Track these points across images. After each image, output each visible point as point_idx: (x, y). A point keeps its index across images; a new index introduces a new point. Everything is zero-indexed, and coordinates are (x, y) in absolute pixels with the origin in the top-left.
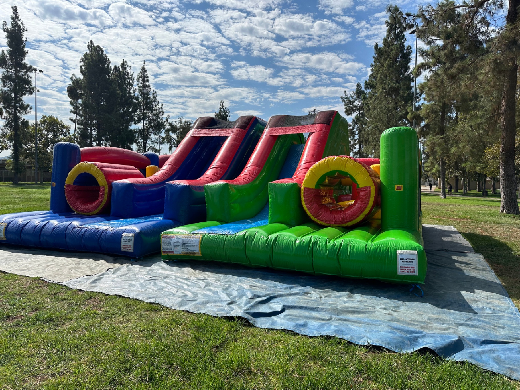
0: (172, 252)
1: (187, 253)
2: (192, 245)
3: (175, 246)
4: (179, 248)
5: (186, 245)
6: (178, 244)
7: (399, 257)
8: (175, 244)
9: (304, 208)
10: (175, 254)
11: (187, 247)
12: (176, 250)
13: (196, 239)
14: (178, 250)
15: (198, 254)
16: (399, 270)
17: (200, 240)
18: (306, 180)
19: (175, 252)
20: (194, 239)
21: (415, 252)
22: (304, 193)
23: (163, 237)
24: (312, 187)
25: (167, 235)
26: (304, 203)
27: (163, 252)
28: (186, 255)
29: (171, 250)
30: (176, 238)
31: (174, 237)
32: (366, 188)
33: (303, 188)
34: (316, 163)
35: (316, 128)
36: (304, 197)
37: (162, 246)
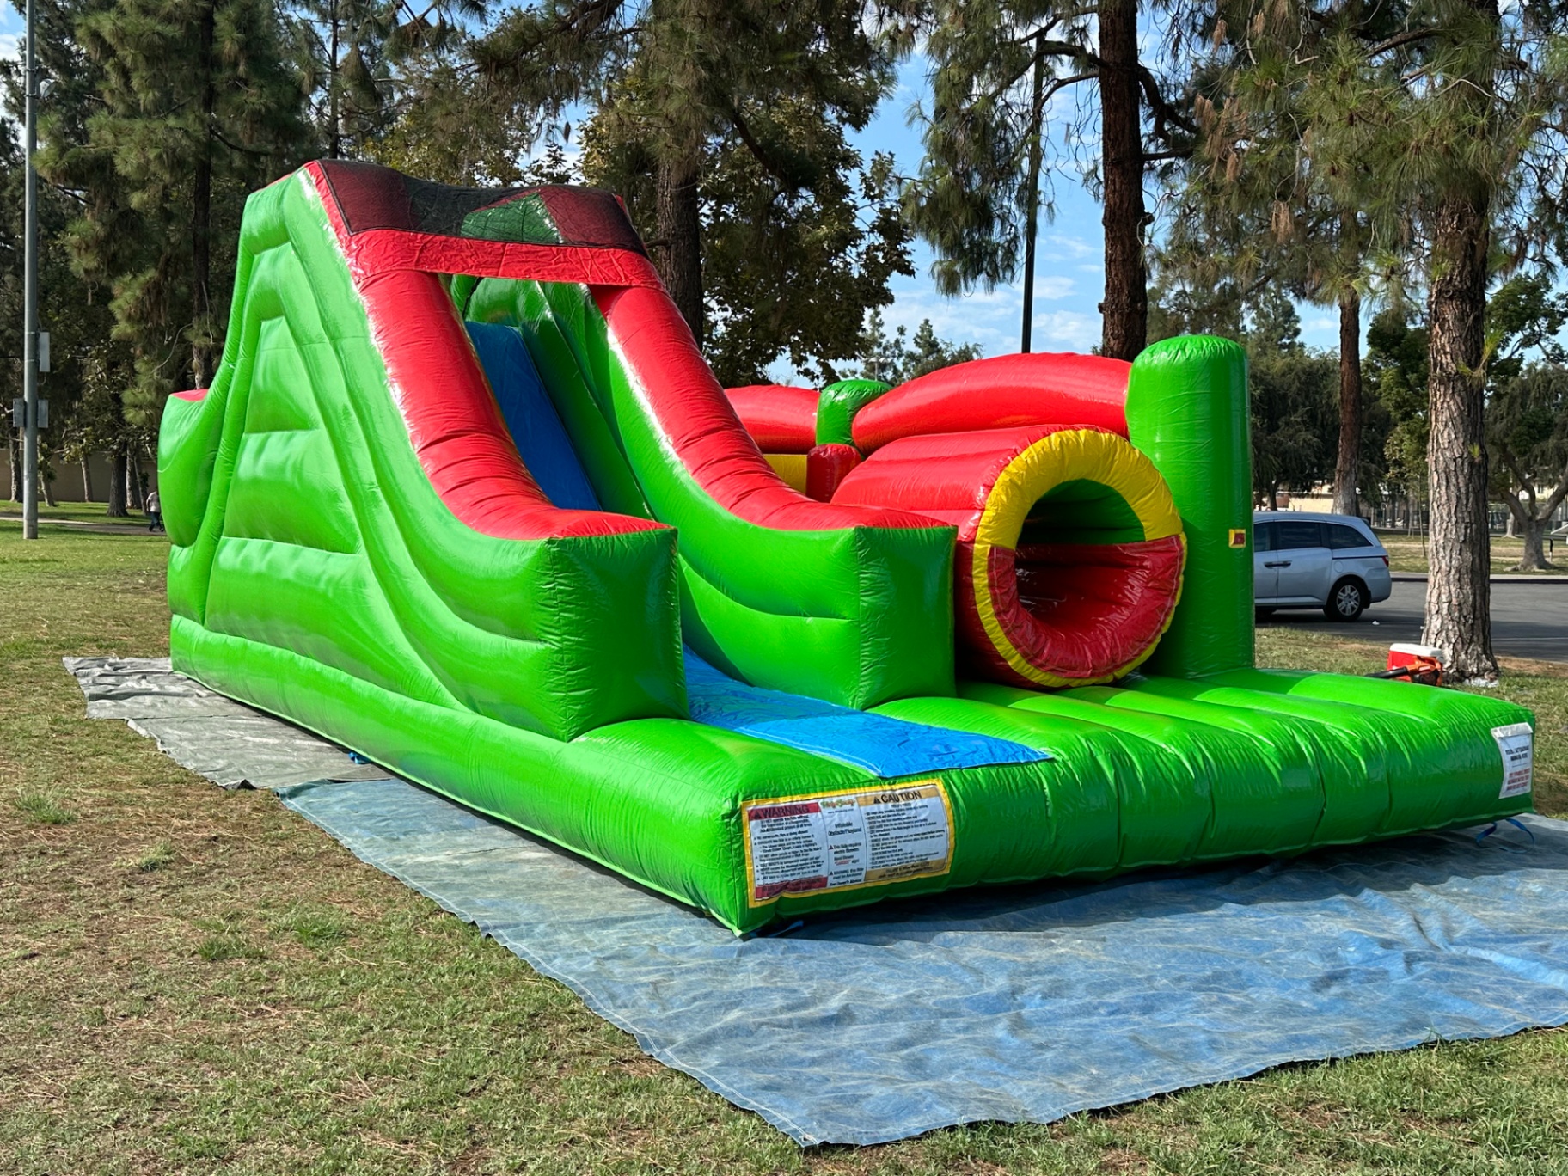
0: (821, 882)
1: (894, 872)
2: (921, 830)
3: (838, 849)
4: (856, 855)
5: (893, 834)
6: (849, 839)
7: (1503, 747)
8: (838, 840)
9: (987, 628)
10: (829, 890)
11: (899, 846)
12: (843, 868)
13: (925, 801)
14: (850, 866)
15: (942, 865)
16: (1505, 786)
17: (946, 801)
18: (997, 518)
19: (831, 880)
20: (918, 802)
21: (1526, 726)
22: (990, 570)
23: (755, 815)
24: (1010, 543)
25: (768, 804)
26: (991, 610)
27: (762, 891)
28: (884, 883)
29: (812, 875)
30: (825, 811)
31: (814, 808)
32: (1169, 543)
33: (981, 549)
34: (1015, 453)
35: (616, 265)
36: (991, 586)
37: (757, 862)
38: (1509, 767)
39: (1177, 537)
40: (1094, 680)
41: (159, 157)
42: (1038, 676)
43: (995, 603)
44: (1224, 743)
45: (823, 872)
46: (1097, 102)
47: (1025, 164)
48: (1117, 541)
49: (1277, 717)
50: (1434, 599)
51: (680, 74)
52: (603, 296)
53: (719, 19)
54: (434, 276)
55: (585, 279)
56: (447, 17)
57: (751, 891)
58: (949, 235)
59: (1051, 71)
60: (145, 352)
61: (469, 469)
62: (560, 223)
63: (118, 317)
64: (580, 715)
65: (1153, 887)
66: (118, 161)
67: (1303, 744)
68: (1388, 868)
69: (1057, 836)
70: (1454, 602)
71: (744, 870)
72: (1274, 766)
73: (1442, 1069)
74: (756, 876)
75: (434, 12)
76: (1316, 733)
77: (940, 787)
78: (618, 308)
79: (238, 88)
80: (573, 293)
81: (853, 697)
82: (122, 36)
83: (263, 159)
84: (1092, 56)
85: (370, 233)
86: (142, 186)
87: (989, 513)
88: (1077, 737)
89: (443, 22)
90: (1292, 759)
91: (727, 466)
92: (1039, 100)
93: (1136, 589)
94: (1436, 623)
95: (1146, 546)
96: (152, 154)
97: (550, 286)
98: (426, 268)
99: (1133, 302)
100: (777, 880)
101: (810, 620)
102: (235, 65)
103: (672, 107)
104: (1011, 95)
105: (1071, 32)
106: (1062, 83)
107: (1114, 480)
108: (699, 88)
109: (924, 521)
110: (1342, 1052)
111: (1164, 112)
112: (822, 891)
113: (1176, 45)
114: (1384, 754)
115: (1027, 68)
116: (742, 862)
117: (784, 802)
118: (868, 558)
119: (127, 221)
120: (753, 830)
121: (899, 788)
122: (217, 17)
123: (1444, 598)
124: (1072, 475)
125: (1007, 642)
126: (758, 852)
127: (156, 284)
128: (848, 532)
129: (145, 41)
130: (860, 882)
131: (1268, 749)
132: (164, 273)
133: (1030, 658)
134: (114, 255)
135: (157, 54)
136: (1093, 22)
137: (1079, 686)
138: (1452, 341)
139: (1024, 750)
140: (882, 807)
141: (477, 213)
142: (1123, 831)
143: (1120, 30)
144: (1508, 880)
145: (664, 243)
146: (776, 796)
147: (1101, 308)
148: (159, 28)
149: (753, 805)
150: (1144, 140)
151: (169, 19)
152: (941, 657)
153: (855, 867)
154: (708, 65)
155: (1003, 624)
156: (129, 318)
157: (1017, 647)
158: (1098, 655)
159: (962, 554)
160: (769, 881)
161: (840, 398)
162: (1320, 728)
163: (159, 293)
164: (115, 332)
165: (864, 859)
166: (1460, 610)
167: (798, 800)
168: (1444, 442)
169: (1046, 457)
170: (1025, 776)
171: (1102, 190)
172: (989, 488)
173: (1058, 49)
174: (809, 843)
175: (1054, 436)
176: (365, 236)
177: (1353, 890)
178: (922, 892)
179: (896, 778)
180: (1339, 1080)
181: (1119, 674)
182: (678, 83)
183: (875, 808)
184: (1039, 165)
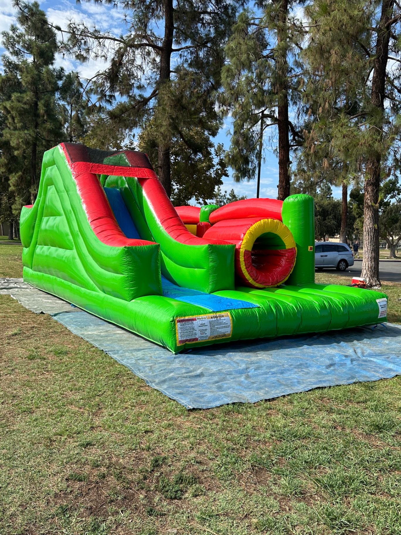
0: (197, 339)
1: (216, 337)
2: (223, 326)
3: (201, 331)
4: (206, 332)
5: (216, 327)
6: (204, 328)
7: (379, 305)
8: (201, 328)
9: (243, 272)
10: (199, 341)
11: (218, 330)
12: (202, 335)
13: (225, 318)
14: (204, 335)
15: (229, 335)
16: (379, 315)
17: (231, 318)
18: (246, 242)
19: (199, 339)
20: (223, 318)
21: (385, 299)
22: (244, 256)
23: (179, 321)
24: (250, 249)
25: (183, 318)
26: (245, 267)
27: (181, 342)
28: (214, 339)
29: (194, 337)
30: (198, 320)
31: (195, 320)
32: (292, 250)
33: (242, 251)
34: (252, 225)
35: (145, 172)
36: (245, 261)
37: (179, 334)
38: (381, 310)
39: (295, 248)
40: (272, 286)
41: (22, 141)
42: (257, 285)
43: (246, 265)
44: (305, 303)
45: (197, 337)
46: (277, 131)
47: (258, 147)
48: (279, 249)
49: (319, 296)
50: (364, 266)
51: (165, 121)
52: (141, 181)
53: (175, 106)
54: (95, 175)
55: (136, 176)
56: (101, 104)
57: (178, 342)
58: (237, 166)
59: (265, 122)
60: (18, 195)
61: (104, 227)
62: (130, 161)
63: (11, 185)
64: (133, 294)
65: (285, 341)
66: (11, 142)
67: (326, 303)
68: (348, 336)
69: (260, 327)
70: (370, 266)
71: (176, 336)
72: (318, 309)
73: (359, 389)
74: (179, 338)
75: (98, 103)
76: (330, 301)
77: (229, 314)
78: (146, 184)
79: (44, 123)
80: (133, 180)
81: (207, 290)
82: (12, 107)
83: (51, 142)
84: (276, 118)
85: (77, 162)
86: (17, 149)
87: (244, 241)
88: (266, 301)
89: (100, 106)
90: (323, 308)
91: (174, 228)
92: (262, 130)
93: (283, 262)
94: (364, 272)
95: (286, 250)
96: (20, 140)
97: (127, 178)
98: (93, 173)
99: (286, 185)
100: (184, 339)
101: (196, 269)
102: (44, 116)
103: (162, 130)
104: (254, 128)
105: (271, 112)
106: (268, 125)
107: (278, 233)
108: (170, 125)
109: (227, 243)
110: (332, 384)
111: (295, 134)
112: (197, 342)
113: (298, 116)
114: (347, 307)
115: (258, 121)
116: (175, 334)
117: (187, 318)
118: (212, 253)
119: (13, 159)
120: (178, 325)
121: (218, 314)
122: (39, 103)
123: (367, 265)
124: (267, 231)
125: (249, 276)
126: (180, 331)
127: (21, 176)
128: (206, 245)
129: (18, 109)
130: (207, 339)
131: (317, 305)
132: (23, 173)
133: (255, 280)
134: (10, 168)
135: (22, 113)
136: (277, 109)
137: (268, 288)
138: (370, 196)
139: (252, 304)
140: (213, 319)
141: (107, 158)
142: (278, 326)
143: (284, 112)
144: (380, 340)
145: (160, 167)
146: (185, 316)
147: (278, 187)
148: (22, 106)
149: (178, 319)
150: (290, 141)
151: (25, 103)
152: (231, 280)
153: (206, 335)
154: (172, 119)
155: (248, 271)
156: (14, 185)
157: (251, 277)
158: (273, 279)
159: (237, 252)
160: (182, 339)
161: (206, 209)
162: (331, 299)
163: (22, 178)
164: (10, 189)
165: (208, 333)
166: (371, 268)
167: (191, 317)
168: (368, 223)
169: (260, 226)
170: (252, 312)
171: (278, 155)
172: (245, 234)
173: (267, 116)
174: (193, 329)
175: (262, 221)
176: (76, 163)
177: (338, 342)
178: (224, 342)
179: (217, 312)
180: (331, 392)
181: (279, 284)
182: (164, 123)
183: (211, 320)
184: (262, 148)
